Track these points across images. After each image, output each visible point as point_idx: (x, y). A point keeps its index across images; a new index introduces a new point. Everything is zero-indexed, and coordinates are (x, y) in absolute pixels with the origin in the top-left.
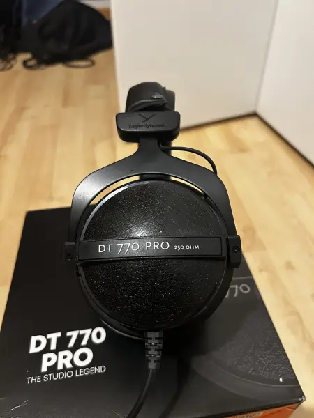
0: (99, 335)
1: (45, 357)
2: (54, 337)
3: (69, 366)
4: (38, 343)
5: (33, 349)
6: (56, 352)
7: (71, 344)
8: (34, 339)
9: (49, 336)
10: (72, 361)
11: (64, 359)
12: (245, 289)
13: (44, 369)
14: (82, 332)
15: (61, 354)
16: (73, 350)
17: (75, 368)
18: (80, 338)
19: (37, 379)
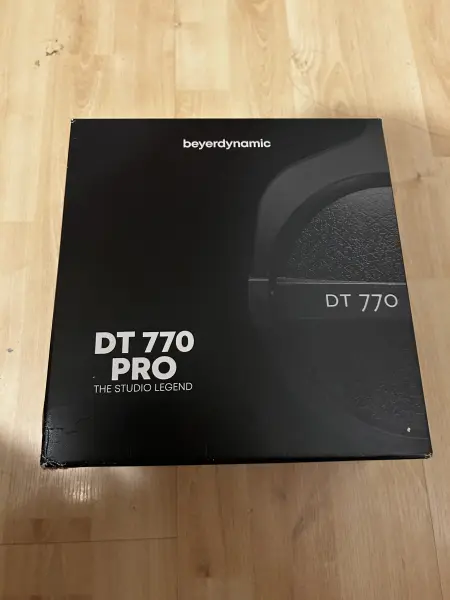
0: (185, 341)
1: (116, 362)
2: (126, 336)
3: (146, 377)
4: (105, 343)
5: (99, 350)
6: (129, 357)
7: (149, 349)
8: (100, 336)
9: (119, 334)
10: (150, 372)
11: (140, 368)
12: (391, 301)
13: (115, 378)
14: (163, 334)
15: (136, 361)
16: (152, 357)
17: (154, 380)
18: (161, 341)
19: (107, 389)
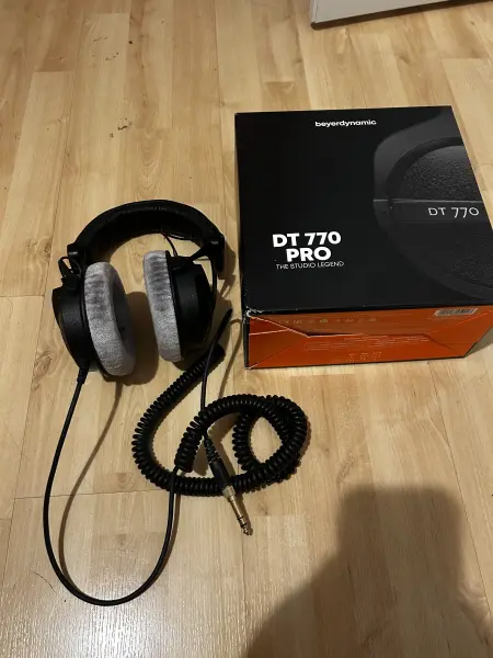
0: (334, 238)
1: (289, 251)
2: (294, 236)
3: (311, 259)
4: (280, 240)
5: (276, 244)
6: (298, 248)
7: (310, 243)
8: (275, 237)
9: (289, 235)
10: (313, 256)
11: (306, 254)
12: (474, 212)
13: (289, 260)
14: (318, 234)
15: (303, 250)
16: (313, 247)
17: (316, 261)
18: (317, 239)
19: (285, 267)
